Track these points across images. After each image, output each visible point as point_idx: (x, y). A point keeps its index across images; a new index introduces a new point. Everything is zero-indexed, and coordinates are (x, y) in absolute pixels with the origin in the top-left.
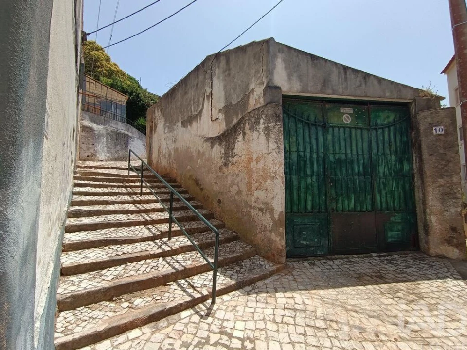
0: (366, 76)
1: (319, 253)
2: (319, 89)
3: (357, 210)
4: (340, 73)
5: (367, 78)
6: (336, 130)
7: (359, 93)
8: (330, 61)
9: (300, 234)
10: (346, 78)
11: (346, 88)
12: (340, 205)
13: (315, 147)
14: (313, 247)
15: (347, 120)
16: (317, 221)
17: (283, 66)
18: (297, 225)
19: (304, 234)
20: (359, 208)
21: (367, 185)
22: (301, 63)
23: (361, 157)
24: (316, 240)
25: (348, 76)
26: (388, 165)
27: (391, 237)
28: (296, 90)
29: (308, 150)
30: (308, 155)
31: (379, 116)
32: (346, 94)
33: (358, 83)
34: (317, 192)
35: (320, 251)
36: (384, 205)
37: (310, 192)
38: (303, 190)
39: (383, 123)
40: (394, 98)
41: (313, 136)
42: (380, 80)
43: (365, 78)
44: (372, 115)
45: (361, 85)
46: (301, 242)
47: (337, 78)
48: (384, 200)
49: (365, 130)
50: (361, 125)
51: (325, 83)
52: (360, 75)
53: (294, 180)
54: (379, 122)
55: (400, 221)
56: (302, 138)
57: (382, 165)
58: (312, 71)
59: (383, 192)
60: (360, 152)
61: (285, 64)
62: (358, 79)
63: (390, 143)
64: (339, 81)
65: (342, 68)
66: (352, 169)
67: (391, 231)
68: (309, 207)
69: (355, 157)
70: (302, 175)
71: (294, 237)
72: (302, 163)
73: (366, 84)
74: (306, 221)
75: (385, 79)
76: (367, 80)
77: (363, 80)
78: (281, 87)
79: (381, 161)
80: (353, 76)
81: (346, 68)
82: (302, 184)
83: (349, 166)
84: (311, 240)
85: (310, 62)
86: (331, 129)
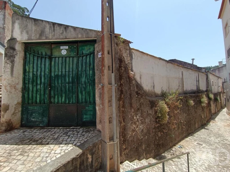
0: (66, 27)
1: (41, 125)
2: (38, 38)
3: (66, 103)
4: (50, 27)
5: (67, 28)
6: (57, 59)
7: (61, 37)
8: (44, 21)
9: (31, 115)
10: (54, 30)
11: (54, 35)
12: (56, 100)
13: (43, 69)
14: (38, 122)
15: (64, 52)
16: (41, 108)
17: (19, 27)
18: (30, 110)
19: (34, 115)
20: (68, 102)
21: (74, 89)
22: (28, 24)
23: (71, 73)
24: (40, 118)
25: (55, 28)
26: (87, 77)
27: (86, 118)
28: (25, 39)
29: (39, 71)
30: (39, 73)
31: (84, 49)
32: (54, 39)
33: (61, 32)
34: (43, 93)
35: (42, 124)
36: (83, 100)
37: (39, 93)
38: (35, 92)
39: (86, 53)
40: (84, 38)
41: (43, 63)
42: (75, 28)
43: (65, 28)
44: (80, 49)
45: (63, 33)
46: (31, 119)
47: (49, 30)
48: (84, 97)
49: (75, 58)
50: (72, 55)
51: (42, 34)
52: (62, 27)
53: (30, 87)
54: (84, 52)
55: (92, 109)
56: (36, 64)
57: (84, 77)
58: (34, 28)
59: (84, 93)
60: (71, 70)
61: (20, 26)
62: (62, 29)
63: (90, 64)
64: (50, 31)
65: (52, 24)
66: (65, 80)
67: (86, 115)
68: (38, 101)
69: (67, 73)
70: (35, 84)
71: (28, 116)
72: (35, 78)
73: (66, 32)
74: (36, 108)
75: (78, 28)
76: (67, 29)
77: (64, 30)
78: (17, 38)
79: (83, 75)
80: (58, 28)
81: (54, 24)
82: (35, 89)
83: (63, 78)
84: (37, 118)
85: (33, 23)
86: (54, 59)
